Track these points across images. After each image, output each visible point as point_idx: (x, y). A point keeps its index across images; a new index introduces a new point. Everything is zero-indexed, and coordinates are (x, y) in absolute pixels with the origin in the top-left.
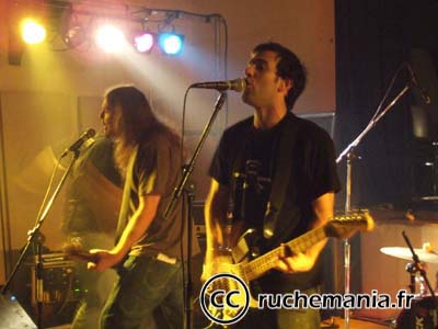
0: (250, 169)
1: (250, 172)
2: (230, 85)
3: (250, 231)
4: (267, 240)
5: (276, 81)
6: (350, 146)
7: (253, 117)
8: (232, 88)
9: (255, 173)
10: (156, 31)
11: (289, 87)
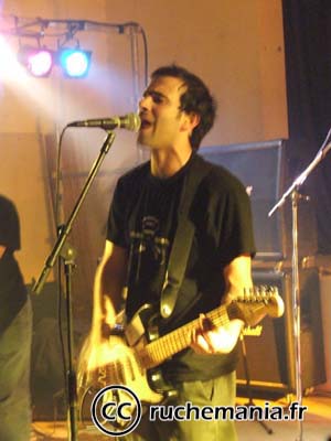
0: (148, 228)
1: (147, 232)
2: (119, 122)
3: (146, 306)
4: (165, 320)
5: (179, 117)
6: (295, 184)
7: (149, 162)
8: (123, 126)
9: (152, 233)
10: (56, 49)
11: (195, 124)
